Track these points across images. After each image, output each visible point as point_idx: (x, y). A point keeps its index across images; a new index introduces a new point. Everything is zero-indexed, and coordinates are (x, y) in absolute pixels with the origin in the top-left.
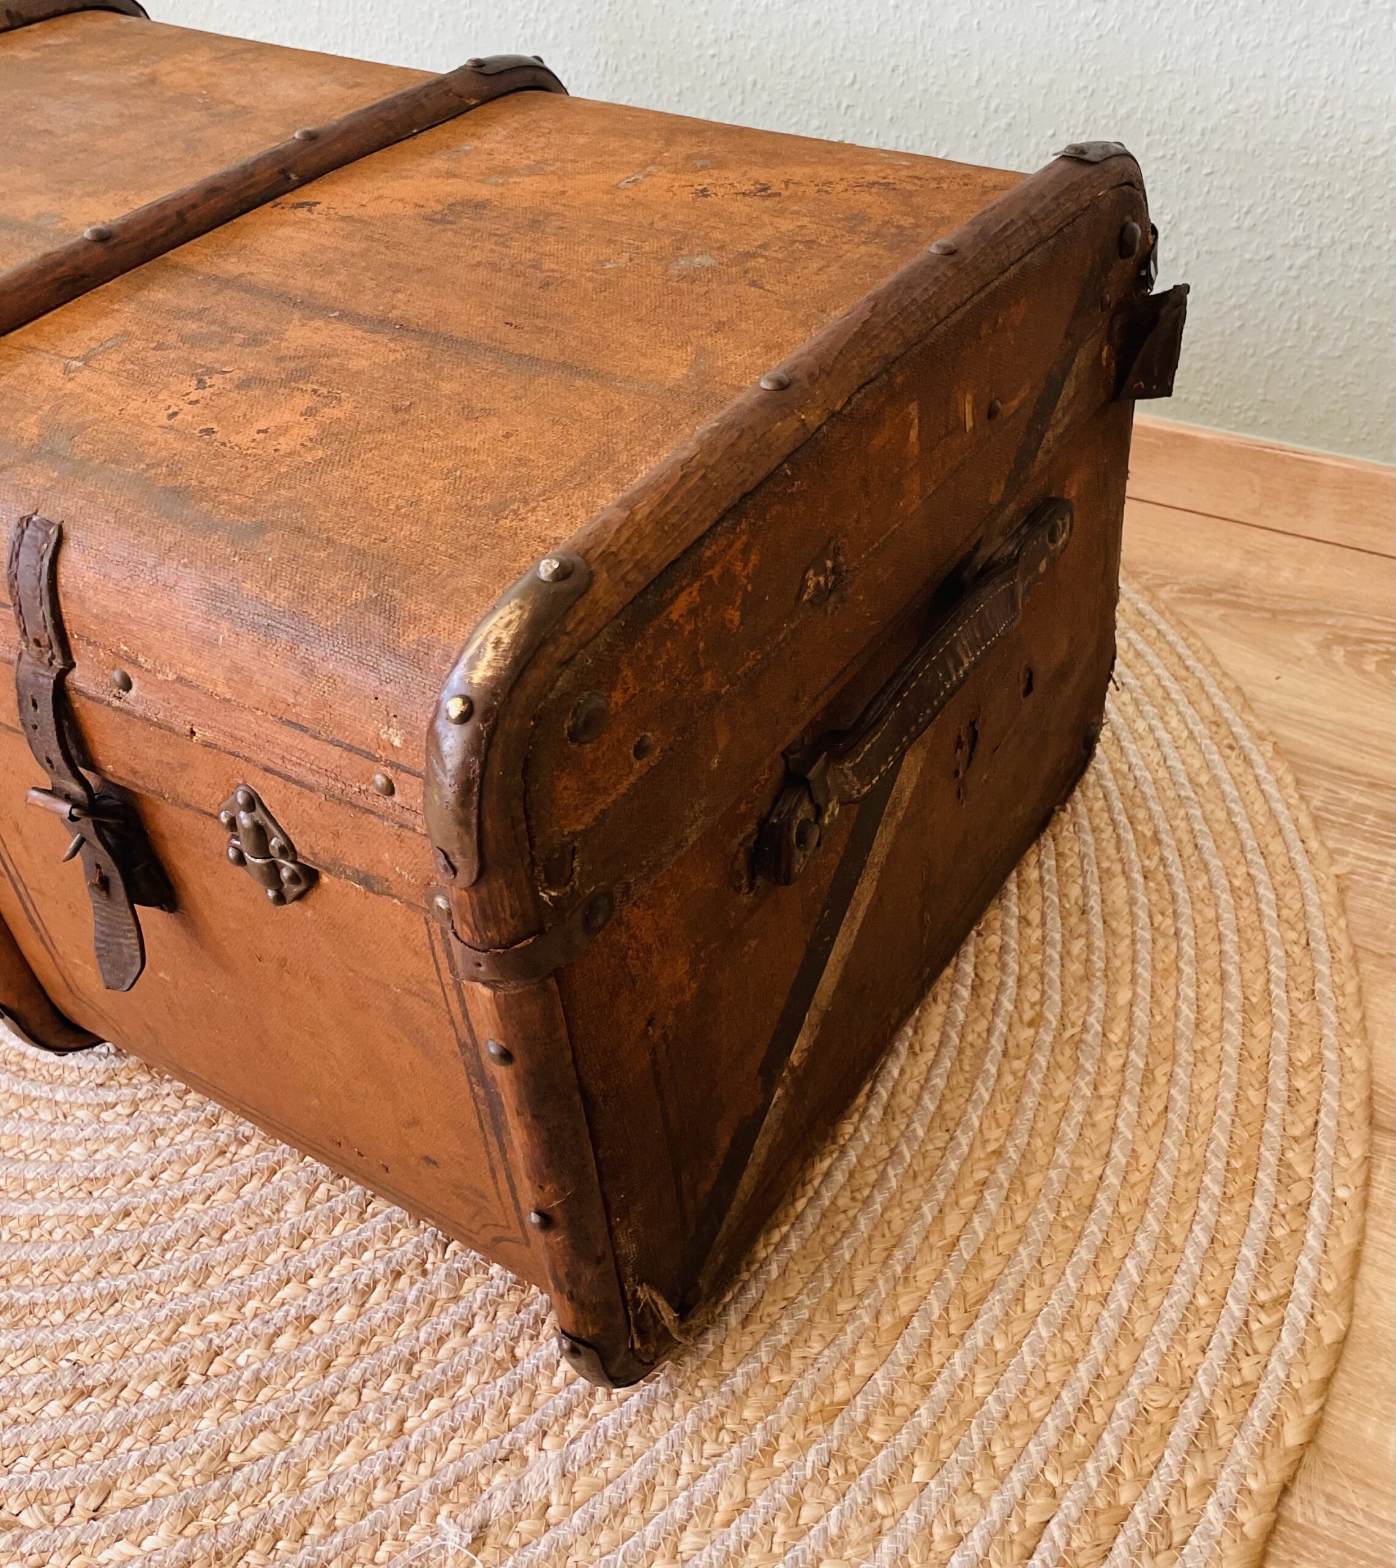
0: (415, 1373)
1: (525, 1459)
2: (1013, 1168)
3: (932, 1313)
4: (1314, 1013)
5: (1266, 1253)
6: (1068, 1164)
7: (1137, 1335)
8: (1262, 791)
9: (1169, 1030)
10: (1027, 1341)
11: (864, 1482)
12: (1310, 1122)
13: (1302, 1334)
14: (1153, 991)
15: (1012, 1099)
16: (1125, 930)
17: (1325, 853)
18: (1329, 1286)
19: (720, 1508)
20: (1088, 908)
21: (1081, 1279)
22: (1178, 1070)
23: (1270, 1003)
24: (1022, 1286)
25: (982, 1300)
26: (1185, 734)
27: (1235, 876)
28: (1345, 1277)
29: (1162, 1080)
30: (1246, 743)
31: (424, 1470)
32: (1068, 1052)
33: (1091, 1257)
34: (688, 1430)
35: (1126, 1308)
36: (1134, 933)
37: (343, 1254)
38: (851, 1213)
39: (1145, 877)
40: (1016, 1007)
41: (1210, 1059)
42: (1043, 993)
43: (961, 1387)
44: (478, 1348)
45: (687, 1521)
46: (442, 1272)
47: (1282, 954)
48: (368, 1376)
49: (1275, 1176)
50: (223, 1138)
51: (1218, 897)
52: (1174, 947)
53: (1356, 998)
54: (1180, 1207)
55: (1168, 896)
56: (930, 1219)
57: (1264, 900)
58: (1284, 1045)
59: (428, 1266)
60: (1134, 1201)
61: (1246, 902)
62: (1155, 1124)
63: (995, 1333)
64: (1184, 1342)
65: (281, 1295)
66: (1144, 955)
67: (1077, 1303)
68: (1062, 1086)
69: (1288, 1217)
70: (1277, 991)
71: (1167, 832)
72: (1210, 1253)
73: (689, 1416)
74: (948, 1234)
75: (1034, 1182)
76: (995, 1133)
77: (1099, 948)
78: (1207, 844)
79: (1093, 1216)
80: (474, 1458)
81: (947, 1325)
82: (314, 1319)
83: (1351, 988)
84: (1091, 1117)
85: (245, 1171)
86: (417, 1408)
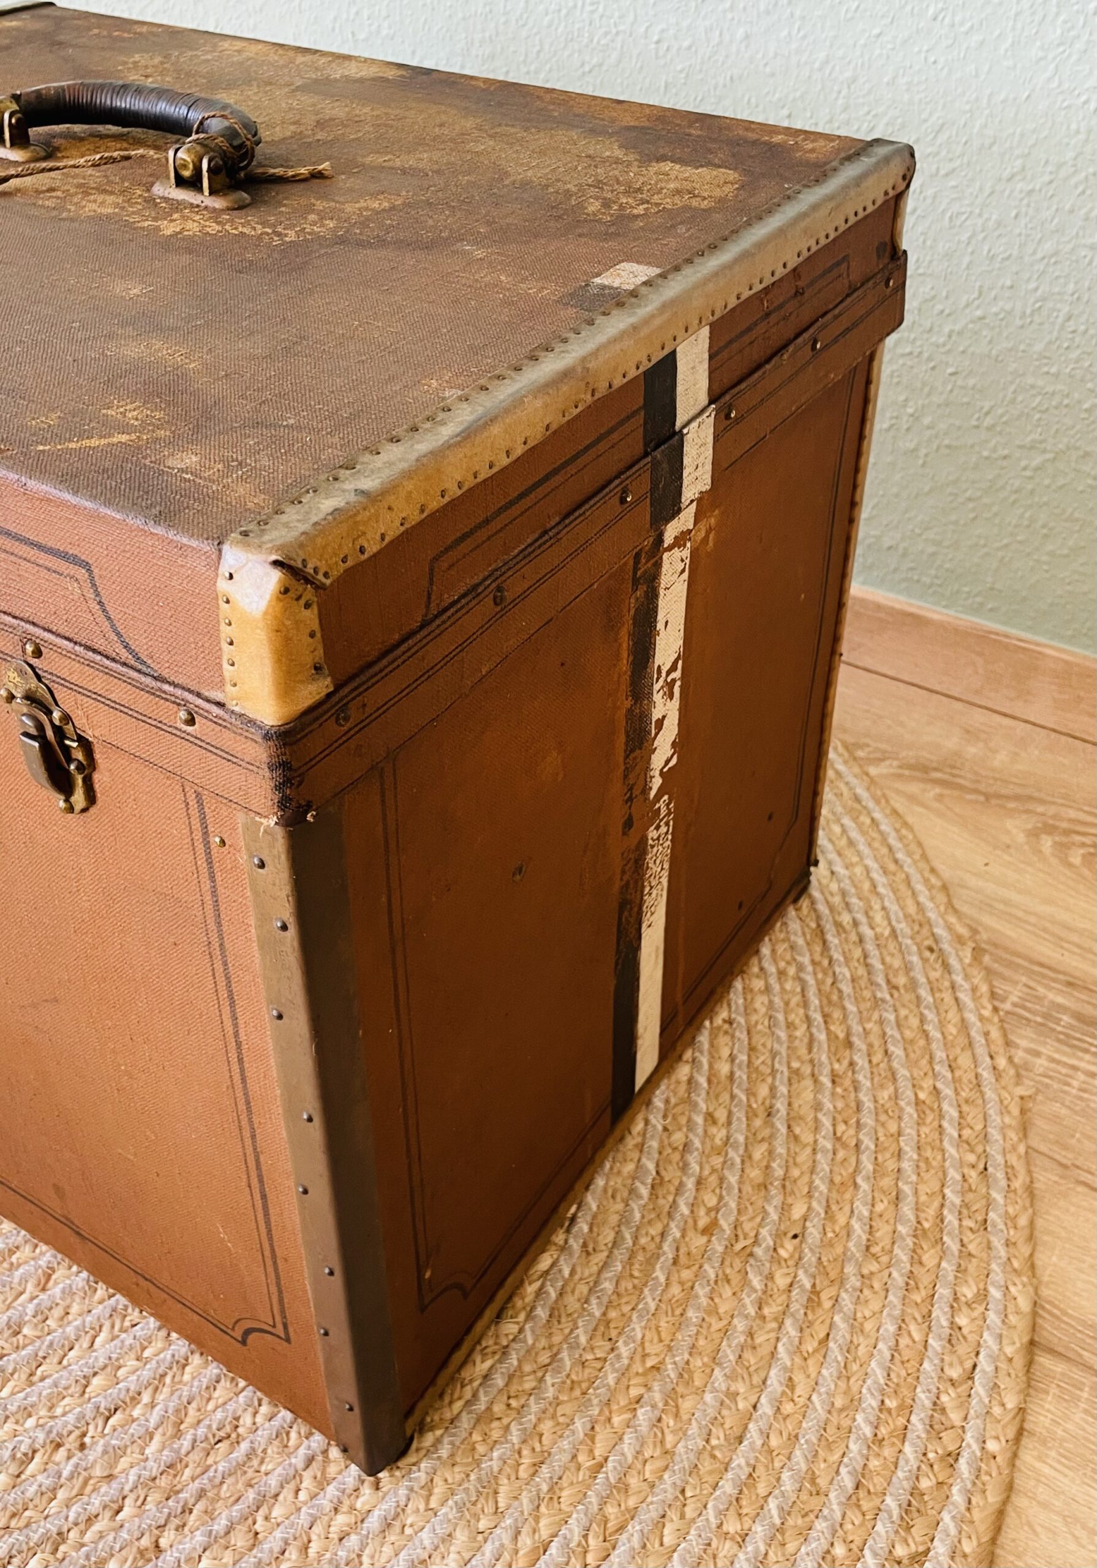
0: (59, 1555)
2: (669, 1388)
3: (570, 1541)
4: (984, 1245)
5: (909, 1505)
6: (724, 1388)
8: (957, 999)
9: (839, 1250)
12: (968, 1365)
14: (828, 1206)
15: (677, 1312)
16: (807, 1137)
17: (1012, 1072)
18: (968, 1547)
20: (774, 1111)
21: (722, 1515)
22: (844, 1295)
23: (942, 1231)
24: (663, 1516)
25: (621, 1528)
26: (887, 932)
27: (921, 1088)
28: (985, 1539)
29: (827, 1304)
30: (945, 946)
32: (738, 1264)
33: (734, 1492)
35: (764, 1552)
36: (816, 1141)
37: (7, 1418)
38: (505, 1421)
39: (834, 1082)
40: (692, 1212)
41: (877, 1285)
42: (721, 1198)
44: (124, 1534)
46: (99, 1448)
47: (959, 1177)
48: (14, 1552)
49: (927, 1421)
51: (901, 1110)
52: (853, 1160)
53: (1027, 1232)
54: (829, 1447)
55: (853, 1105)
56: (581, 1435)
57: (947, 1117)
58: (951, 1278)
59: (87, 1440)
60: (785, 1435)
61: (930, 1117)
62: (814, 1352)
66: (824, 1165)
67: (714, 1541)
68: (727, 1302)
69: (936, 1467)
70: (950, 1218)
71: (859, 1035)
72: (854, 1500)
74: (596, 1454)
75: (688, 1404)
76: (658, 1347)
77: (779, 1155)
78: (897, 1051)
79: (742, 1447)
81: (585, 1554)
83: (1023, 1221)
84: (752, 1339)
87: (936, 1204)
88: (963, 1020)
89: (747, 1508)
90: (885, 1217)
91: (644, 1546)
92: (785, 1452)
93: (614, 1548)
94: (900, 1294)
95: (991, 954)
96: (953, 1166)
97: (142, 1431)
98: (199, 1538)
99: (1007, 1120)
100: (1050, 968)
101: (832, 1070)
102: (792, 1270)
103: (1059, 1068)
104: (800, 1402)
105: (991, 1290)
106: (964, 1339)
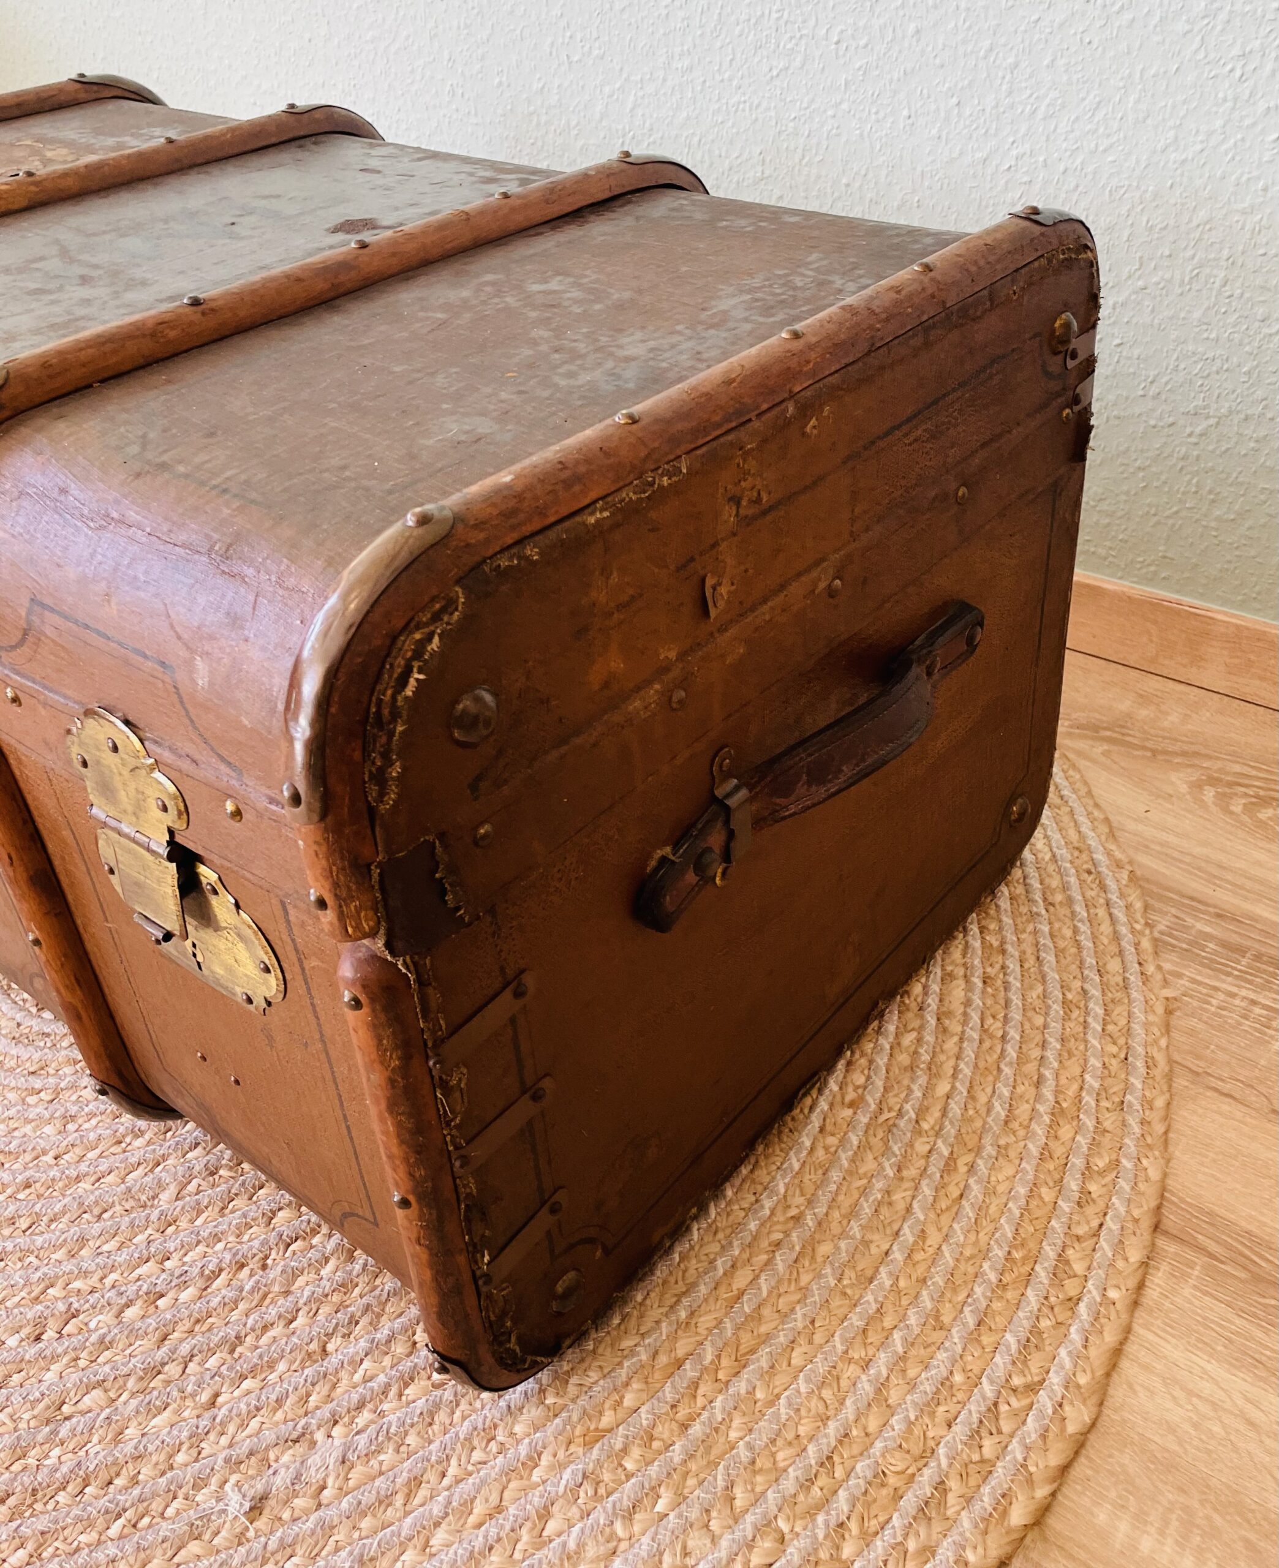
0: (236, 1355)
1: (313, 1444)
2: (808, 1234)
3: (704, 1358)
4: (1119, 1123)
5: (1028, 1341)
6: (858, 1236)
7: (890, 1401)
8: (1110, 915)
9: (978, 1124)
10: (786, 1393)
11: (609, 1506)
12: (1095, 1224)
13: (1047, 1421)
14: (971, 1087)
15: (820, 1172)
16: (955, 1027)
17: (1159, 977)
18: (1083, 1380)
19: (475, 1511)
20: (925, 1005)
21: (849, 1343)
22: (980, 1162)
23: (1079, 1110)
24: (793, 1342)
25: (753, 1351)
26: (1048, 857)
27: (1070, 990)
28: (1100, 1373)
29: (963, 1169)
30: (1103, 869)
31: (224, 1441)
32: (880, 1134)
33: (861, 1324)
34: (462, 1437)
35: (885, 1375)
36: (963, 1032)
37: (198, 1242)
39: (984, 982)
40: (841, 1089)
41: (1012, 1154)
42: (868, 1078)
43: (717, 1430)
44: (295, 1339)
45: (443, 1518)
46: (279, 1269)
47: (1099, 1065)
48: (195, 1351)
49: (1051, 1270)
50: (122, 1129)
51: (1049, 1007)
52: (998, 1049)
53: (1162, 1113)
54: (955, 1291)
55: (1002, 1002)
56: (721, 1272)
57: (1092, 1014)
58: (1085, 1149)
59: (269, 1262)
60: (914, 1278)
61: (1076, 1013)
62: (948, 1209)
63: (758, 1383)
64: (932, 1415)
65: (138, 1271)
66: (969, 1052)
67: (840, 1365)
68: (869, 1165)
69: (1056, 1309)
70: (1088, 1099)
71: (1013, 944)
72: (975, 1335)
73: (466, 1423)
74: (735, 1287)
75: (824, 1249)
76: (799, 1200)
77: (928, 1043)
78: (1049, 958)
79: (872, 1287)
80: (269, 1436)
81: (717, 1371)
82: (162, 1296)
83: (1160, 1103)
84: (889, 1196)
85: (133, 1160)
86: (231, 1385)
87: (1075, 1087)
88: (1115, 932)
89: (872, 1338)
90: (1025, 1098)
91: (772, 1367)
92: (913, 1293)
93: (745, 1366)
94: (1034, 1162)
96: (1094, 1055)
97: (319, 1255)
98: (363, 1344)
99: (1151, 1018)
100: (1201, 902)
101: (985, 973)
102: (932, 1139)
104: (931, 1251)
105: (1124, 1161)
106: (1093, 1200)
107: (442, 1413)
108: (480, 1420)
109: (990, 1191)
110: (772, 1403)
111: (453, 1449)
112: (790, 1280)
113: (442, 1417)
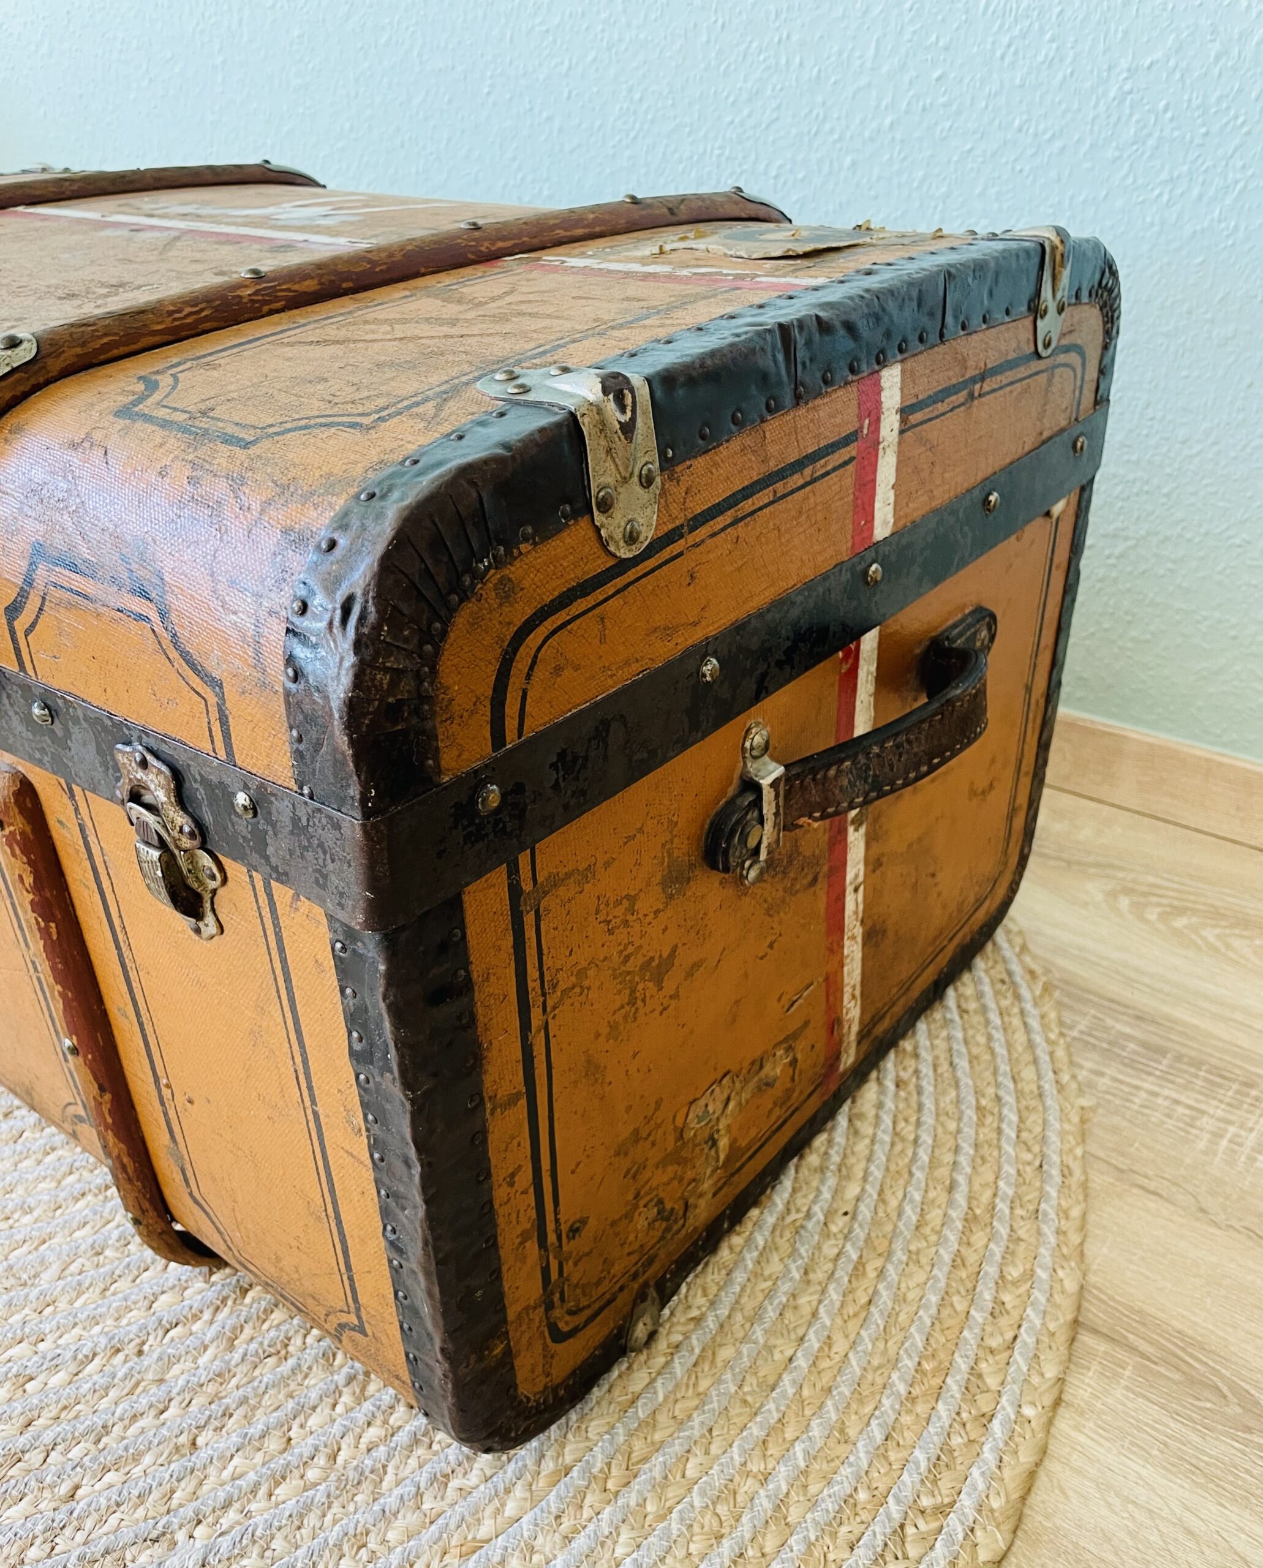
87: (988, 1193)
88: (1030, 1041)
89: (773, 1450)
90: (938, 1203)
92: (817, 1403)
93: (635, 1476)
94: (946, 1269)
95: (1062, 990)
97: (198, 1343)
98: (235, 1439)
99: (1067, 1127)
100: (1119, 1003)
101: (897, 1076)
103: (1123, 1087)
104: (837, 1358)
105: (1039, 1271)
106: (1008, 1313)
107: (312, 1515)
108: (352, 1525)
109: (900, 1299)
110: (662, 1518)
111: (321, 1556)
112: (687, 1386)
113: (312, 1520)
